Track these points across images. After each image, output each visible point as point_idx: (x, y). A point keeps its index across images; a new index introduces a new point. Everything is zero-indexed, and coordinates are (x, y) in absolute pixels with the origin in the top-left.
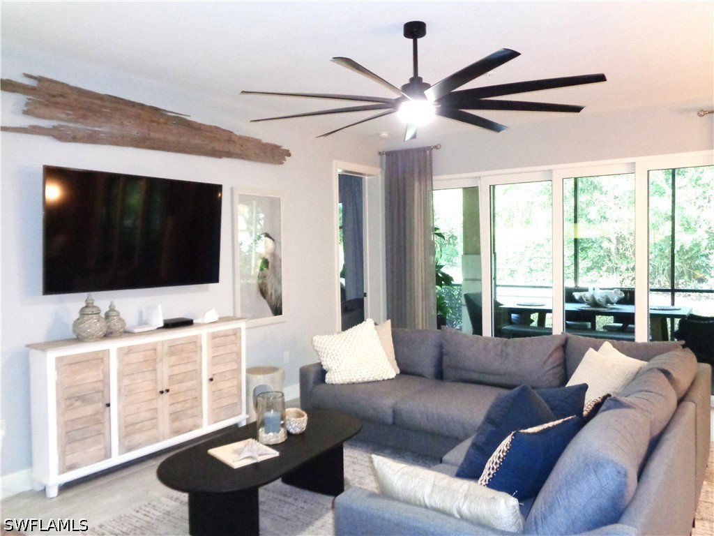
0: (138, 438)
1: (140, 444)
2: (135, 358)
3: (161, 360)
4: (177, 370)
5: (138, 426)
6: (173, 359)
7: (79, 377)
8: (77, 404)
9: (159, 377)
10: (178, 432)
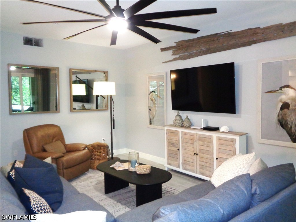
0: (188, 167)
1: (188, 170)
2: (187, 137)
3: (196, 141)
4: (202, 148)
5: (188, 162)
6: (201, 143)
7: (172, 137)
8: (172, 145)
9: (195, 147)
10: (202, 174)
